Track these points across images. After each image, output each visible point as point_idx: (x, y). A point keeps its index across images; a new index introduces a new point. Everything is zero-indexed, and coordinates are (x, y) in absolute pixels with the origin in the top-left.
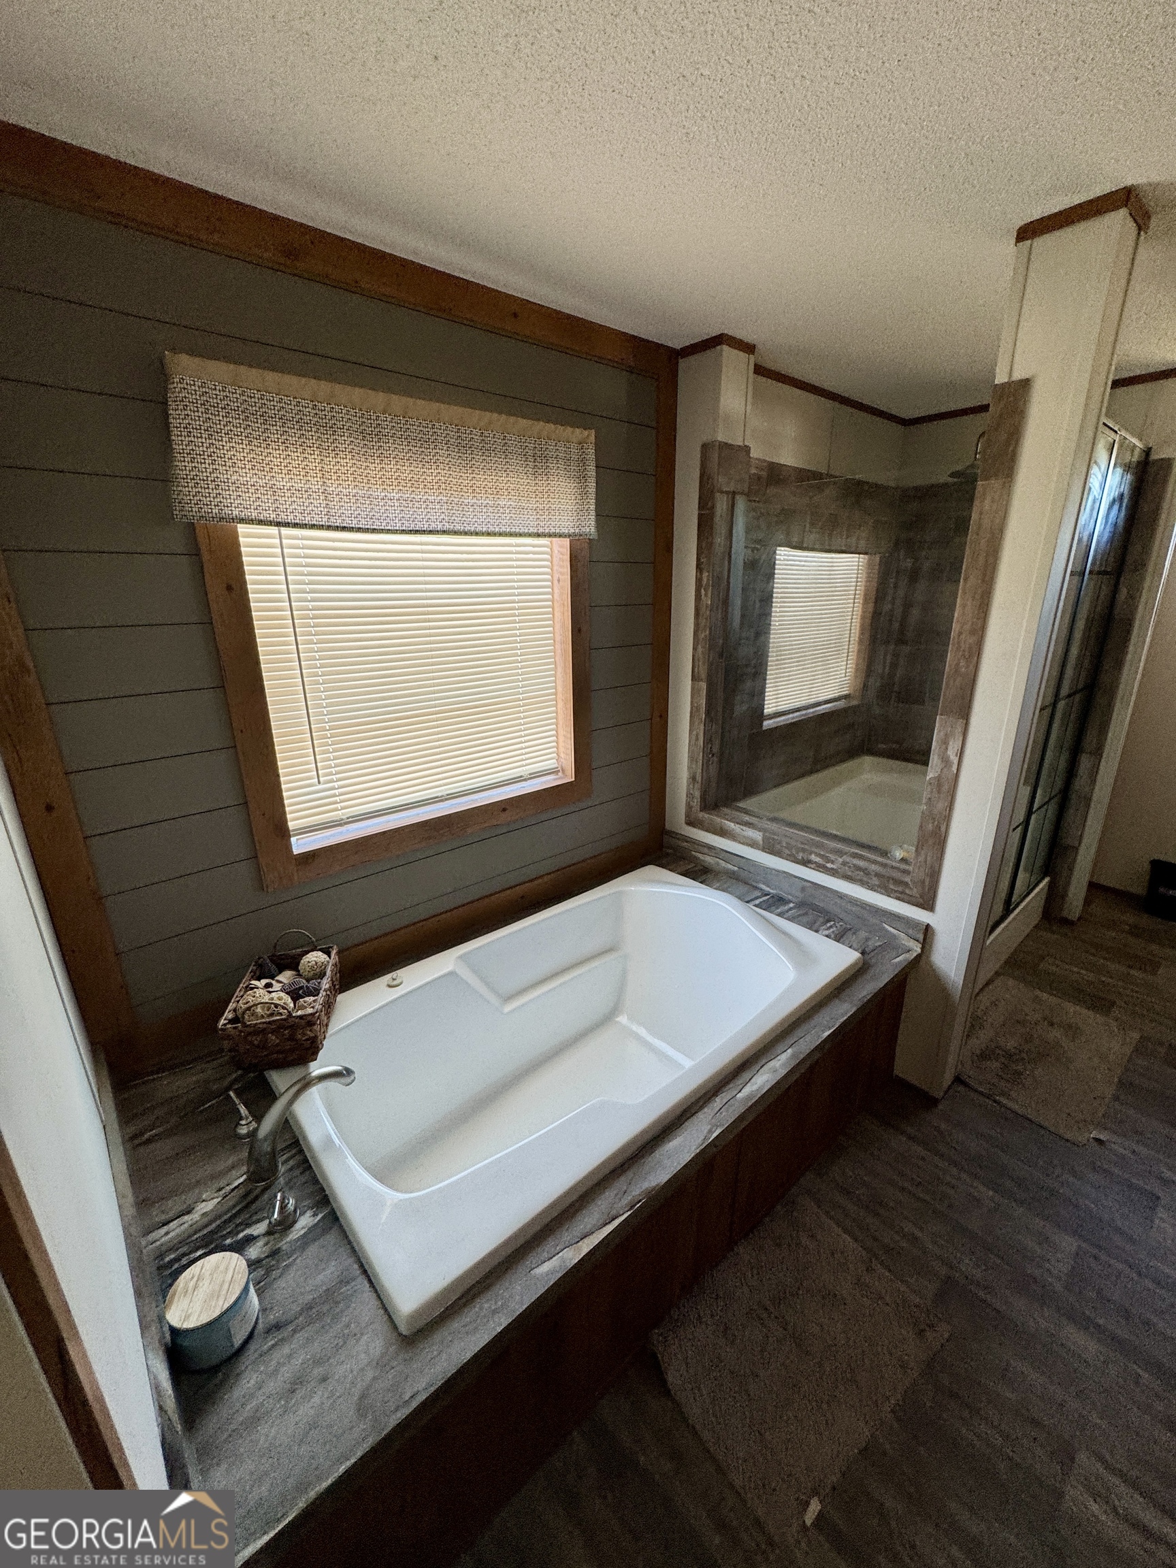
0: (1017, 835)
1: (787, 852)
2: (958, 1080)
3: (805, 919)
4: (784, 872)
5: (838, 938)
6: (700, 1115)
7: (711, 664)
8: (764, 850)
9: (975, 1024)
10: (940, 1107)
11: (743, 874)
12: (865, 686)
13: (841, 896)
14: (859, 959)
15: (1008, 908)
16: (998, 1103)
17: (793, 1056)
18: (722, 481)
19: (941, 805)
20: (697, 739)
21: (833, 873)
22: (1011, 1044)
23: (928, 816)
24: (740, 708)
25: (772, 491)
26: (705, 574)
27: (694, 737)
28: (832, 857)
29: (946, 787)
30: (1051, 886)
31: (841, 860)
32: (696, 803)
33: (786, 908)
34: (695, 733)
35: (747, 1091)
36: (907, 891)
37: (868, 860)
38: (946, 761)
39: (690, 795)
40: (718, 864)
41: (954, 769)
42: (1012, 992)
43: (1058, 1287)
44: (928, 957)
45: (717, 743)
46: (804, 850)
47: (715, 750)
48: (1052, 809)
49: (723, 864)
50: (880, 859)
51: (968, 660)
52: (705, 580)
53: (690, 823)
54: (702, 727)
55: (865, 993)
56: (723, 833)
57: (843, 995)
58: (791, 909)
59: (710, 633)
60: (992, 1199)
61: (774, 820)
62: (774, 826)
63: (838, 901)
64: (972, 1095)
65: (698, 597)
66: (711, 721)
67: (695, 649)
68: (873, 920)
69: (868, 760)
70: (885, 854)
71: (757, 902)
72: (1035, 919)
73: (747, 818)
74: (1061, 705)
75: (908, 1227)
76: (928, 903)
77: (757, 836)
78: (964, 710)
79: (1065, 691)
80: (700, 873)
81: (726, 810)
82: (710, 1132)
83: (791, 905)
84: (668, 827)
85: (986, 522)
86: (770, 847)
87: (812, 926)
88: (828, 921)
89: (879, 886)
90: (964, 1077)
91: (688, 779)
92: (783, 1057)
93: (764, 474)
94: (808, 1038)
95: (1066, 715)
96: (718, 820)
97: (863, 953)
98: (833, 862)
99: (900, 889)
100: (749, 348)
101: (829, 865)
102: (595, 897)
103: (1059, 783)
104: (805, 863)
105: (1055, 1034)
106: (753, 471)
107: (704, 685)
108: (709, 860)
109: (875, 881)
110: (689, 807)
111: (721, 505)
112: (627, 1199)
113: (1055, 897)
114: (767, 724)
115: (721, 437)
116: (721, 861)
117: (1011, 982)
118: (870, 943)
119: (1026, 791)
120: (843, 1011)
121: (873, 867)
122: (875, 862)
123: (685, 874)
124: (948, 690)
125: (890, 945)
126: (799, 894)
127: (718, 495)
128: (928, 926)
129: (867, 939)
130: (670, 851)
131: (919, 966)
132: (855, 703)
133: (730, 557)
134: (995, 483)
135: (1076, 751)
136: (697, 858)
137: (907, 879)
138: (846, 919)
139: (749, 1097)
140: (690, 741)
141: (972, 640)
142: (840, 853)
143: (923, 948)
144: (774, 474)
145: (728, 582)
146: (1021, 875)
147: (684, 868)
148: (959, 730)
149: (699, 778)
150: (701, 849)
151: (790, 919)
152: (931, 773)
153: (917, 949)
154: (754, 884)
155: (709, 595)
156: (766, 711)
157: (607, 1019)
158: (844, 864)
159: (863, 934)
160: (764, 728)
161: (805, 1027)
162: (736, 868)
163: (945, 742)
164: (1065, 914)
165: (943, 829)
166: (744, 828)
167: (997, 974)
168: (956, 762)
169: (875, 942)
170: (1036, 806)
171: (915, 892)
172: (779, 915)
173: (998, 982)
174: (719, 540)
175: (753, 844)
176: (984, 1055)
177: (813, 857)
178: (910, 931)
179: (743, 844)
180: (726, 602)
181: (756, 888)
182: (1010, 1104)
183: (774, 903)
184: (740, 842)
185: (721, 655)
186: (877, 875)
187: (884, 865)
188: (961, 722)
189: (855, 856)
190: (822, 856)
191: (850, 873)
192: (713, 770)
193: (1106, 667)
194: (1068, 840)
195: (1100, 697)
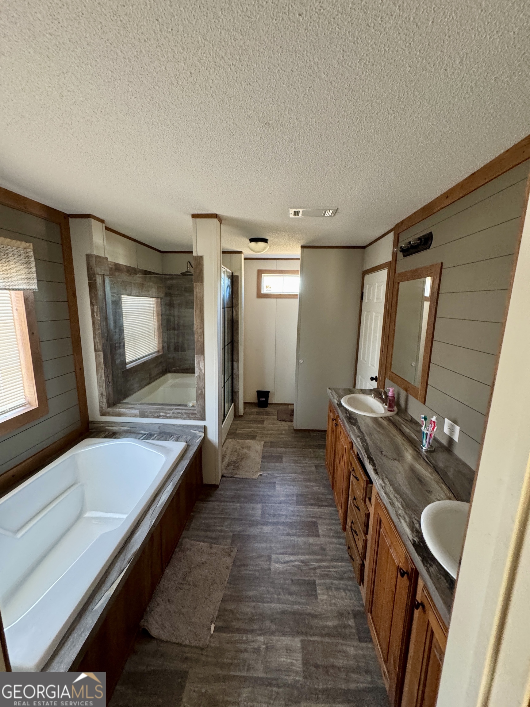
0: (223, 389)
1: (150, 415)
2: (223, 476)
3: (162, 438)
4: (150, 423)
5: (177, 440)
6: (145, 519)
7: (103, 344)
8: (140, 417)
9: (224, 457)
10: (219, 487)
11: (133, 430)
12: (163, 347)
13: (174, 425)
14: (186, 445)
15: (225, 417)
16: (235, 478)
17: (173, 484)
18: (98, 270)
19: (201, 384)
20: (101, 376)
21: (170, 418)
22: (234, 459)
23: (198, 389)
24: (118, 361)
25: (117, 274)
26: (96, 307)
27: (99, 377)
28: (169, 412)
29: (202, 378)
30: (235, 405)
31: (172, 412)
32: (105, 405)
33: (154, 437)
34: (99, 374)
35: (160, 502)
36: (196, 416)
37: (181, 409)
38: (200, 369)
39: (100, 402)
40: (120, 429)
41: (203, 372)
42: (231, 443)
43: (259, 518)
44: (207, 437)
45: (111, 377)
46: (157, 412)
47: (110, 380)
48: (230, 379)
49: (122, 428)
50: (186, 408)
51: (201, 337)
52: (95, 310)
53: (103, 414)
54: (103, 371)
55: (190, 455)
56: (120, 415)
57: (184, 458)
58: (156, 437)
59: (101, 331)
60: (239, 506)
61: (142, 404)
62: (143, 407)
63: (173, 427)
64: (228, 479)
65: (93, 316)
66: (107, 368)
67: (94, 338)
68: (187, 430)
69: (169, 375)
70: (186, 406)
71: (142, 438)
72: (232, 418)
73: (130, 406)
74: (226, 347)
75: (219, 528)
76: (203, 418)
77: (137, 412)
78: (202, 352)
79: (226, 344)
80: (113, 435)
81: (120, 405)
82: (151, 522)
83: (156, 435)
84: (90, 419)
85: (198, 295)
86: (143, 415)
87: (166, 440)
88: (171, 436)
89: (187, 417)
90: (225, 475)
91: (99, 395)
92: (170, 486)
93: (114, 267)
94: (176, 477)
95: (228, 350)
96: (117, 410)
97: (186, 442)
98: (169, 414)
99: (194, 416)
100: (102, 221)
101: (168, 415)
102: (61, 461)
103: (230, 372)
104: (158, 417)
105: (245, 450)
106: (109, 266)
107: (101, 354)
108: (115, 429)
109: (185, 416)
110: (101, 407)
111: (99, 280)
112: (126, 560)
113: (236, 409)
114: (128, 366)
115: (95, 253)
116: (121, 427)
117: (230, 440)
118: (188, 438)
119: (223, 376)
120: (185, 463)
121: (184, 411)
122: (183, 409)
123: (105, 437)
124: (197, 346)
125: (195, 436)
126: (158, 430)
127: (97, 276)
128: (205, 426)
129: (186, 438)
130: (94, 430)
131: (205, 440)
132: (160, 354)
133: (105, 300)
134: (199, 284)
135: (232, 361)
136: (108, 429)
137: (196, 412)
138: (178, 433)
139: (161, 504)
140: (97, 378)
141: (201, 330)
142: (171, 409)
143: (205, 434)
144: (117, 268)
145: (106, 311)
146: (226, 404)
147: (104, 435)
148: (202, 359)
149: (105, 394)
150: (110, 425)
151: (158, 440)
152: (196, 375)
153: (203, 435)
154: (138, 432)
155: (99, 315)
156: (127, 361)
157: (79, 517)
158: (173, 413)
159: (185, 437)
160: (127, 368)
161: (174, 473)
162: (129, 428)
163: (199, 363)
164: (240, 414)
165: (203, 392)
166: (130, 410)
167: (226, 439)
168: (203, 369)
169: (189, 437)
170: (226, 381)
171: (198, 416)
172: (152, 440)
173: (227, 441)
174: (100, 293)
175: (135, 416)
176: (228, 465)
177: (162, 414)
178: (200, 430)
179: (130, 417)
180: (106, 318)
181: (139, 433)
182: (238, 476)
183: (149, 436)
184: (129, 417)
185: (107, 340)
186: (186, 413)
187: (187, 410)
188: (202, 356)
189: (176, 409)
190: (163, 412)
191: (176, 416)
192: (110, 389)
193: (235, 335)
194: (236, 390)
195: (235, 344)
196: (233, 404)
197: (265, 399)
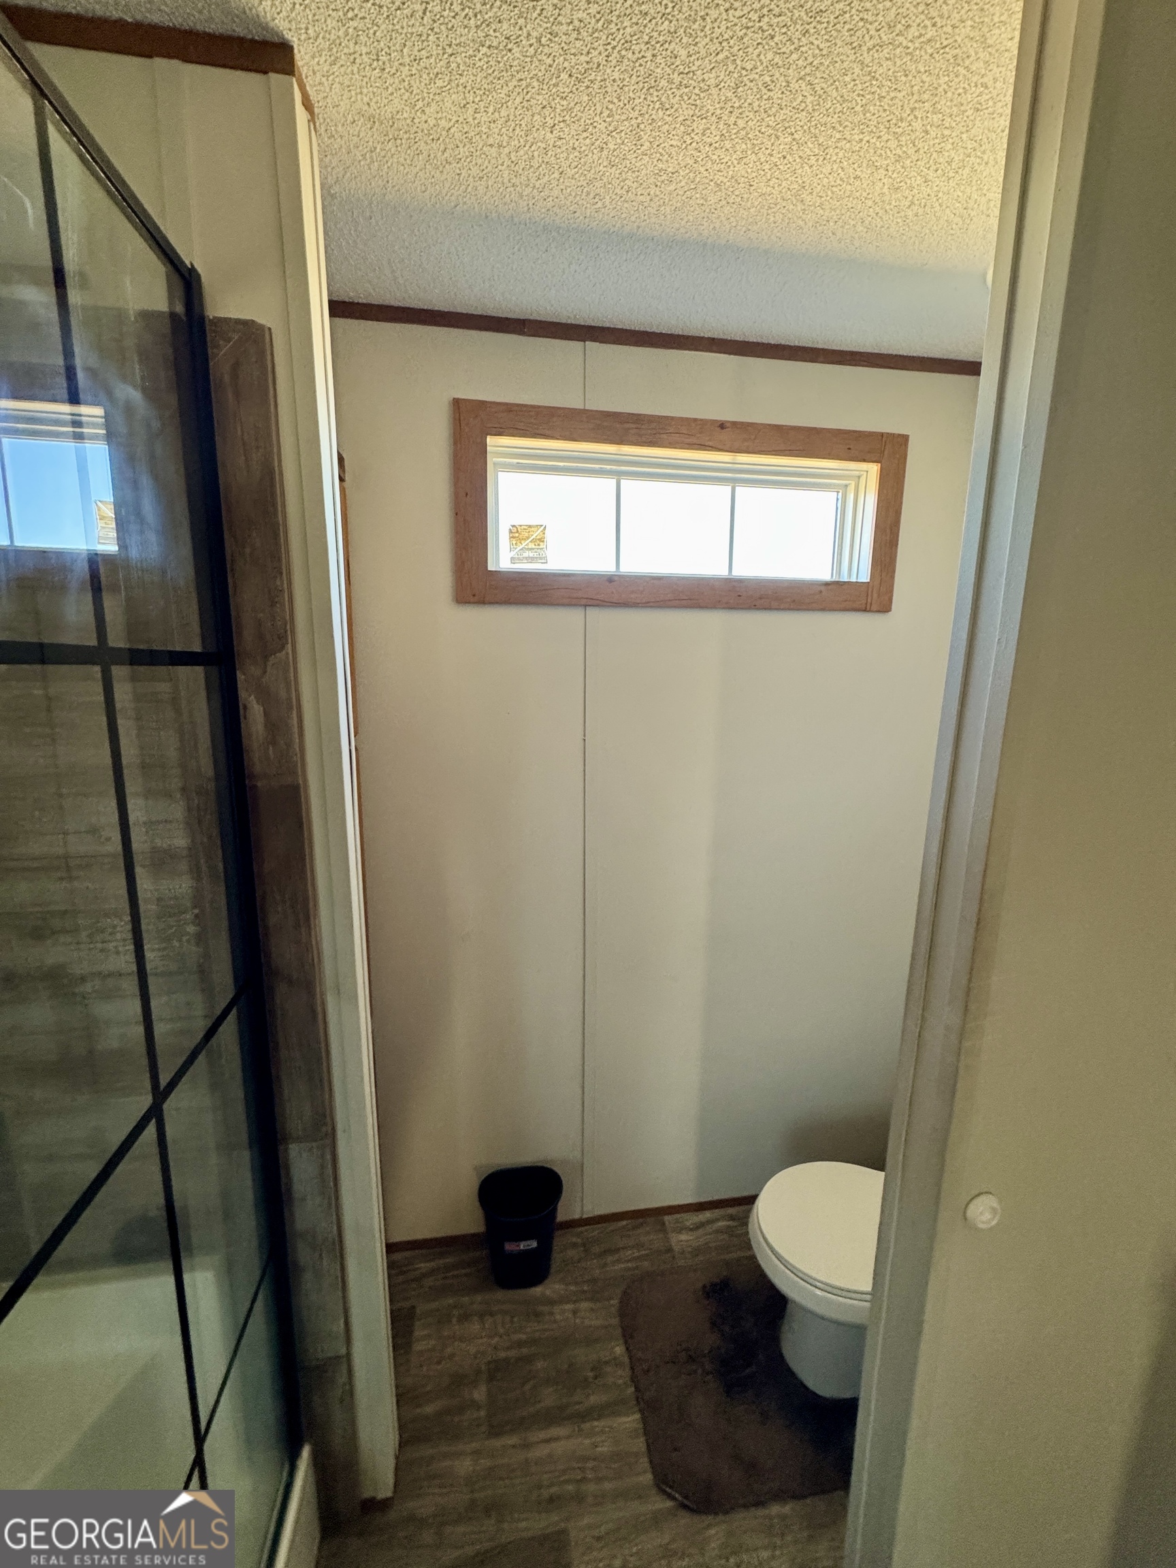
193: (276, 916)
194: (320, 1349)
195: (285, 999)
196: (306, 1452)
197: (534, 1244)
